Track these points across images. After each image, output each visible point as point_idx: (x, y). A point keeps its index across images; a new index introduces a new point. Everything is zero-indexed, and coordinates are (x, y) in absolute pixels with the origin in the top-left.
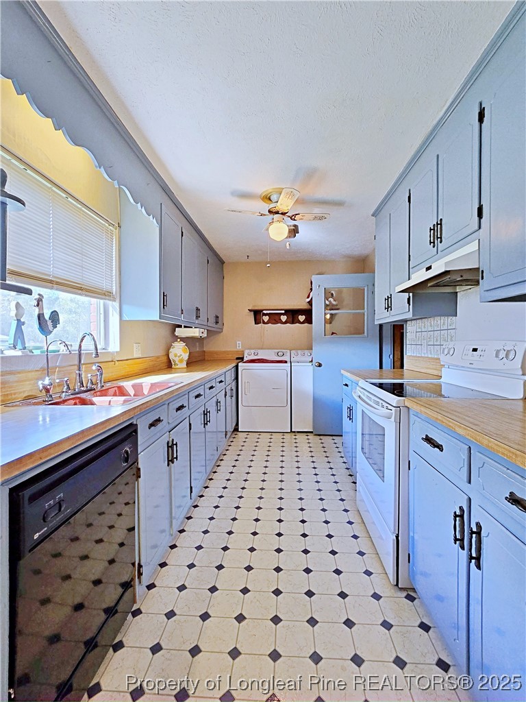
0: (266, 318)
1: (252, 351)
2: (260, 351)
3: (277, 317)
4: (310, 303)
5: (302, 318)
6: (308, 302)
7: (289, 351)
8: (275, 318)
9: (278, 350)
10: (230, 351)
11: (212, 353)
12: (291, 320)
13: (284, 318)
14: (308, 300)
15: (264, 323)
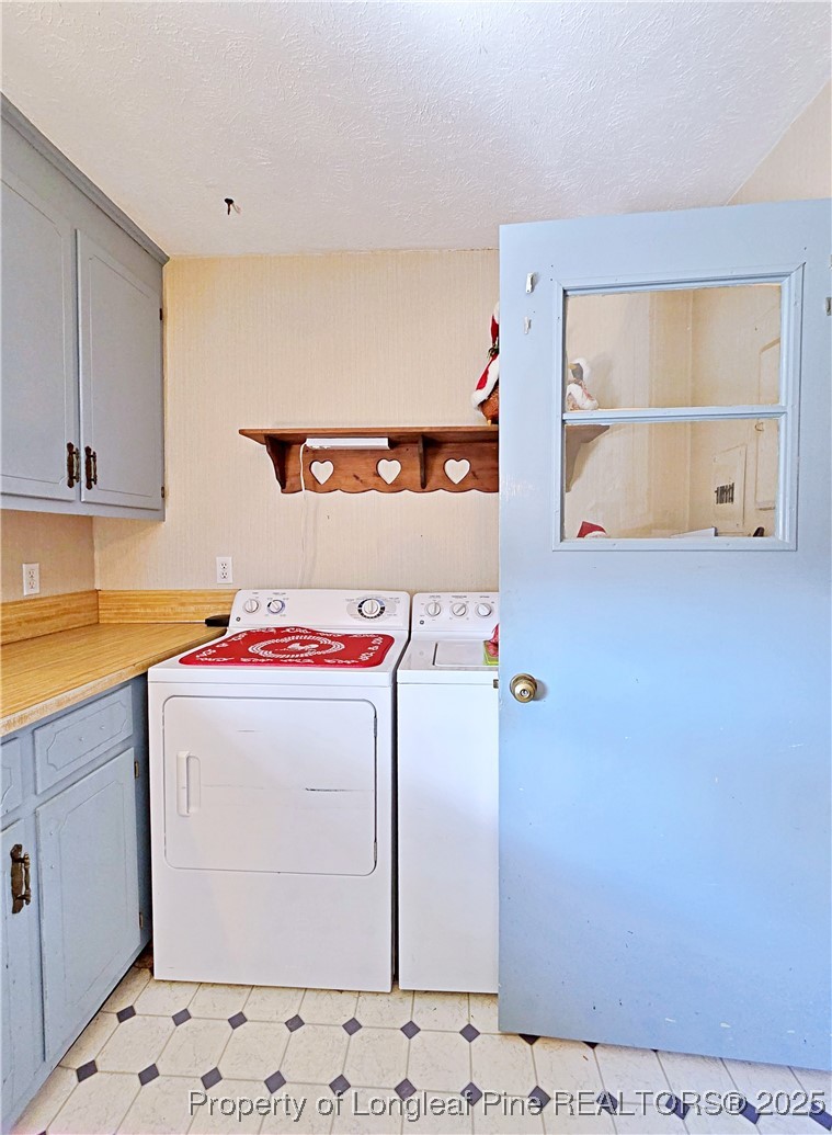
0: (323, 471)
1: (265, 596)
2: (293, 597)
3: (362, 467)
4: (489, 407)
5: (457, 469)
6: (482, 405)
7: (404, 597)
8: (355, 470)
9: (362, 594)
10: (190, 594)
11: (124, 600)
12: (417, 474)
13: (390, 470)
14: (483, 395)
15: (314, 485)
